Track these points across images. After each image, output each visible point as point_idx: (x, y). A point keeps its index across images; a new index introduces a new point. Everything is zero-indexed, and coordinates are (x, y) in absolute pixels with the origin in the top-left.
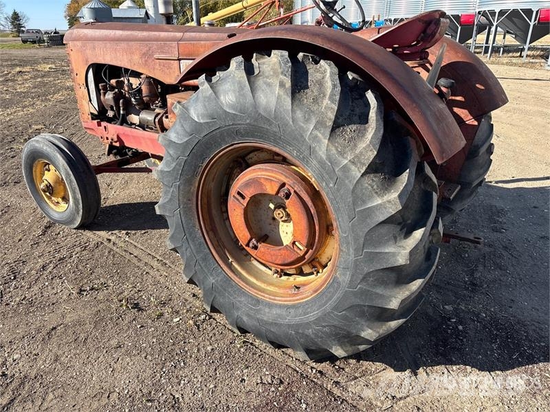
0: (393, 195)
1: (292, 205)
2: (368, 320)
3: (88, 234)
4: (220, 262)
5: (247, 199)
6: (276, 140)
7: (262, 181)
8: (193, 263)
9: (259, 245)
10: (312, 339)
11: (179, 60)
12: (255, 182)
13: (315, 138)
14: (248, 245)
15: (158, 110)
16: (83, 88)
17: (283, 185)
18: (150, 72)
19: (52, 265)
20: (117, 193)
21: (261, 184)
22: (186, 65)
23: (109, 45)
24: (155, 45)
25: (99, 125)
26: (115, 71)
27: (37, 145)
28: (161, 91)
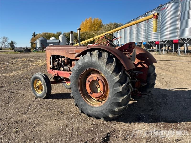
0: (118, 76)
1: (100, 82)
2: (116, 106)
3: (47, 100)
4: (84, 98)
5: (90, 82)
6: (96, 67)
7: (93, 77)
8: (77, 99)
9: (93, 93)
10: (105, 114)
11: (75, 53)
12: (92, 77)
13: (103, 66)
14: (90, 94)
15: (68, 66)
16: (49, 61)
17: (98, 78)
18: (68, 56)
19: (39, 106)
20: (54, 91)
21: (93, 78)
22: (77, 55)
23: (57, 50)
24: (69, 50)
25: (52, 71)
26: (58, 57)
27: (36, 75)
28: (70, 61)
